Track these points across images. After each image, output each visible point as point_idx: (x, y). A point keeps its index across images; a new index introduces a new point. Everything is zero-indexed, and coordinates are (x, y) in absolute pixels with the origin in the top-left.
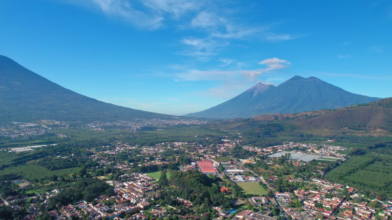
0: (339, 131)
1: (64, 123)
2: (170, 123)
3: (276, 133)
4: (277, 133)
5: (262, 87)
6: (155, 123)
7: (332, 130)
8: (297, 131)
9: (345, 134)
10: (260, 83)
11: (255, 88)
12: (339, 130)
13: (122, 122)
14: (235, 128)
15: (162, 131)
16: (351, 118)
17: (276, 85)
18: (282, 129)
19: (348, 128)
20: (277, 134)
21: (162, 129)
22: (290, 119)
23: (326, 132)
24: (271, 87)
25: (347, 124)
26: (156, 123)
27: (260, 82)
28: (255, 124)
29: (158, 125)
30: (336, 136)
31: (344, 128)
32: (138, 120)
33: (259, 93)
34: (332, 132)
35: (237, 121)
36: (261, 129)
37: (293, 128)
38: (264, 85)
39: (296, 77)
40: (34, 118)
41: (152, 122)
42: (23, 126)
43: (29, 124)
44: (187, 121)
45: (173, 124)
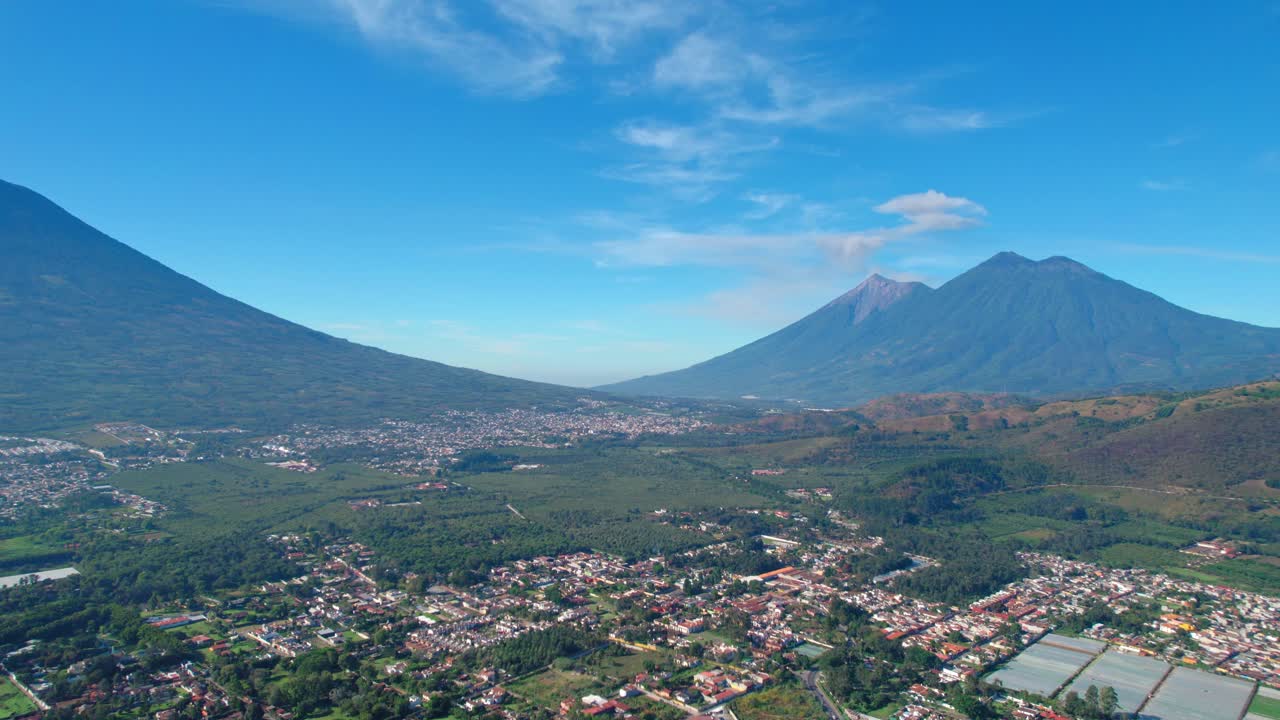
0: (1232, 496)
1: (179, 436)
2: (568, 431)
3: (973, 498)
4: (978, 498)
5: (888, 289)
6: (516, 430)
7: (1199, 491)
8: (1051, 489)
9: (1260, 513)
10: (877, 277)
11: (862, 291)
12: (1231, 492)
13: (395, 428)
14: (806, 459)
15: (533, 471)
16: (1273, 441)
17: (935, 285)
18: (996, 482)
19: (1267, 483)
20: (980, 503)
21: (534, 460)
22: (1014, 427)
23: (1175, 500)
24: (918, 288)
25: (1261, 464)
26: (519, 428)
27: (880, 274)
28: (881, 443)
29: (525, 439)
30: (1223, 518)
31: (1247, 483)
32: (455, 418)
33: (876, 309)
34: (1201, 502)
35: (809, 425)
36: (914, 484)
37: (1039, 475)
38: (894, 282)
39: (1003, 255)
40: (76, 414)
41: (506, 424)
42: (20, 450)
43: (42, 445)
44: (629, 419)
45: (580, 430)
